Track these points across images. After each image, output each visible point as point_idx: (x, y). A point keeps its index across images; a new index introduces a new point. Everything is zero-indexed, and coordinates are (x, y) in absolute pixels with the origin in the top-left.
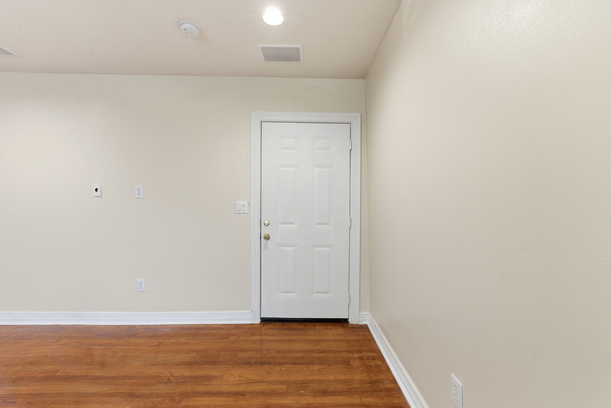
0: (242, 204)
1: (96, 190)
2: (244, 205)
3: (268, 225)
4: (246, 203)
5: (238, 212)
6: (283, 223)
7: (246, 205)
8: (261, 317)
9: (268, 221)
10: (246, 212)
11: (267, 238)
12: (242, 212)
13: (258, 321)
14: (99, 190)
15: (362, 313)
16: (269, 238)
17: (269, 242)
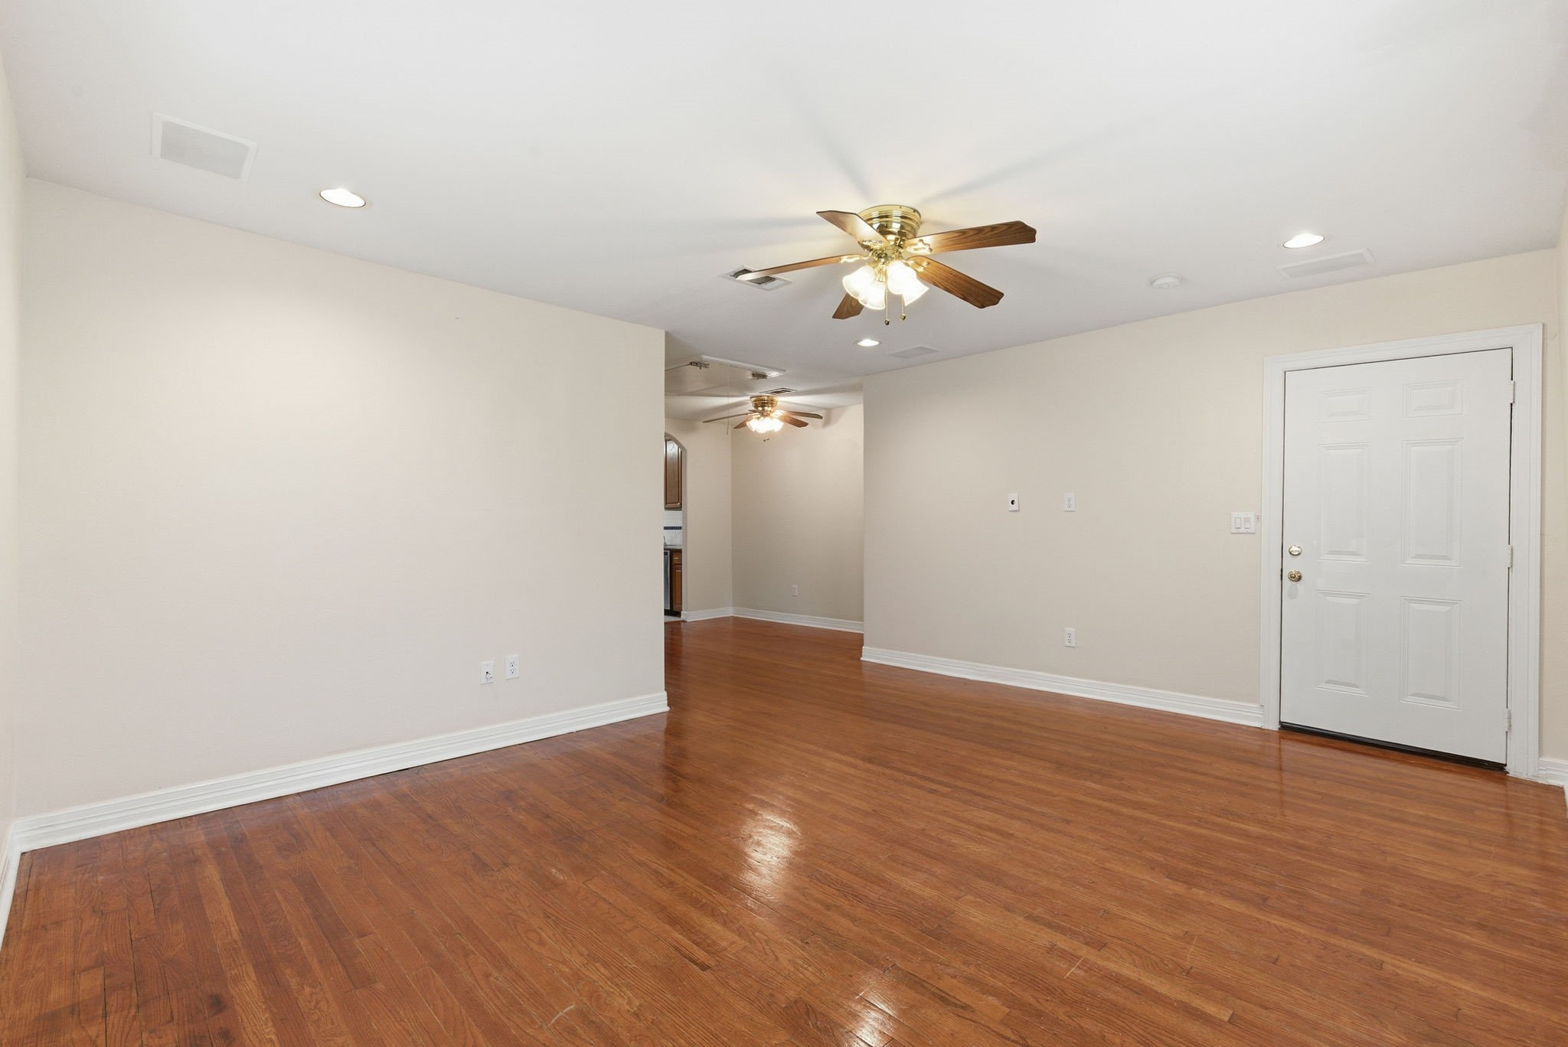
0: (1244, 518)
1: (1013, 502)
2: (1247, 520)
3: (1299, 554)
4: (1252, 515)
5: (1236, 531)
6: (1331, 553)
7: (1253, 519)
8: (1282, 721)
9: (1299, 547)
10: (1252, 530)
11: (1297, 578)
12: (1243, 530)
13: (1274, 726)
14: (1016, 502)
15: (1546, 759)
16: (1300, 578)
17: (1299, 585)
